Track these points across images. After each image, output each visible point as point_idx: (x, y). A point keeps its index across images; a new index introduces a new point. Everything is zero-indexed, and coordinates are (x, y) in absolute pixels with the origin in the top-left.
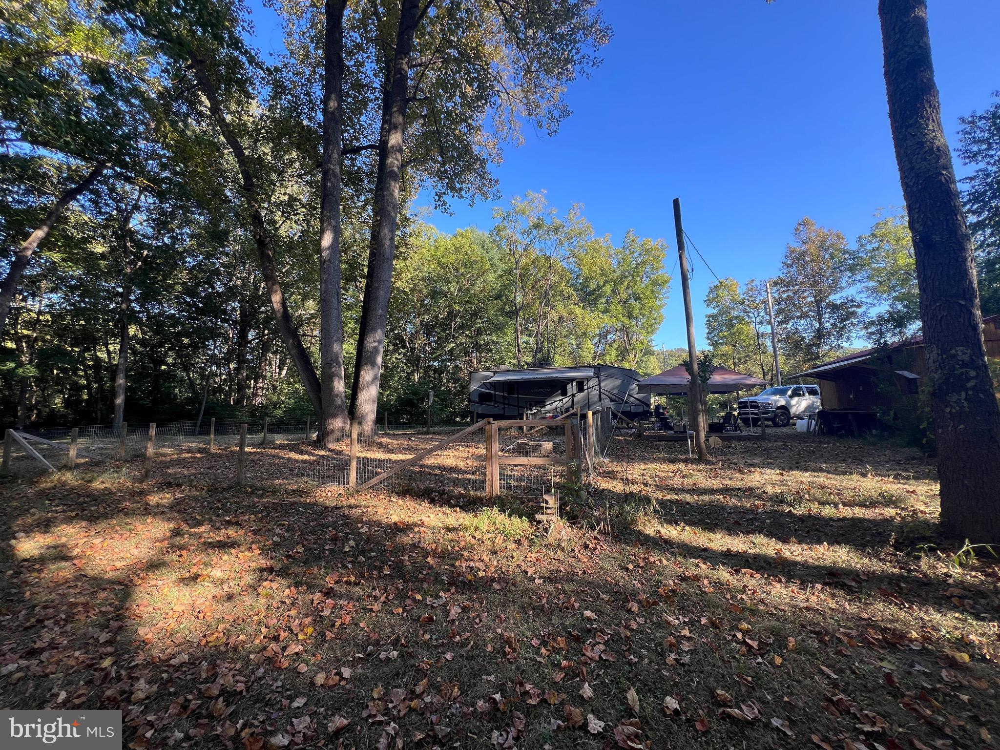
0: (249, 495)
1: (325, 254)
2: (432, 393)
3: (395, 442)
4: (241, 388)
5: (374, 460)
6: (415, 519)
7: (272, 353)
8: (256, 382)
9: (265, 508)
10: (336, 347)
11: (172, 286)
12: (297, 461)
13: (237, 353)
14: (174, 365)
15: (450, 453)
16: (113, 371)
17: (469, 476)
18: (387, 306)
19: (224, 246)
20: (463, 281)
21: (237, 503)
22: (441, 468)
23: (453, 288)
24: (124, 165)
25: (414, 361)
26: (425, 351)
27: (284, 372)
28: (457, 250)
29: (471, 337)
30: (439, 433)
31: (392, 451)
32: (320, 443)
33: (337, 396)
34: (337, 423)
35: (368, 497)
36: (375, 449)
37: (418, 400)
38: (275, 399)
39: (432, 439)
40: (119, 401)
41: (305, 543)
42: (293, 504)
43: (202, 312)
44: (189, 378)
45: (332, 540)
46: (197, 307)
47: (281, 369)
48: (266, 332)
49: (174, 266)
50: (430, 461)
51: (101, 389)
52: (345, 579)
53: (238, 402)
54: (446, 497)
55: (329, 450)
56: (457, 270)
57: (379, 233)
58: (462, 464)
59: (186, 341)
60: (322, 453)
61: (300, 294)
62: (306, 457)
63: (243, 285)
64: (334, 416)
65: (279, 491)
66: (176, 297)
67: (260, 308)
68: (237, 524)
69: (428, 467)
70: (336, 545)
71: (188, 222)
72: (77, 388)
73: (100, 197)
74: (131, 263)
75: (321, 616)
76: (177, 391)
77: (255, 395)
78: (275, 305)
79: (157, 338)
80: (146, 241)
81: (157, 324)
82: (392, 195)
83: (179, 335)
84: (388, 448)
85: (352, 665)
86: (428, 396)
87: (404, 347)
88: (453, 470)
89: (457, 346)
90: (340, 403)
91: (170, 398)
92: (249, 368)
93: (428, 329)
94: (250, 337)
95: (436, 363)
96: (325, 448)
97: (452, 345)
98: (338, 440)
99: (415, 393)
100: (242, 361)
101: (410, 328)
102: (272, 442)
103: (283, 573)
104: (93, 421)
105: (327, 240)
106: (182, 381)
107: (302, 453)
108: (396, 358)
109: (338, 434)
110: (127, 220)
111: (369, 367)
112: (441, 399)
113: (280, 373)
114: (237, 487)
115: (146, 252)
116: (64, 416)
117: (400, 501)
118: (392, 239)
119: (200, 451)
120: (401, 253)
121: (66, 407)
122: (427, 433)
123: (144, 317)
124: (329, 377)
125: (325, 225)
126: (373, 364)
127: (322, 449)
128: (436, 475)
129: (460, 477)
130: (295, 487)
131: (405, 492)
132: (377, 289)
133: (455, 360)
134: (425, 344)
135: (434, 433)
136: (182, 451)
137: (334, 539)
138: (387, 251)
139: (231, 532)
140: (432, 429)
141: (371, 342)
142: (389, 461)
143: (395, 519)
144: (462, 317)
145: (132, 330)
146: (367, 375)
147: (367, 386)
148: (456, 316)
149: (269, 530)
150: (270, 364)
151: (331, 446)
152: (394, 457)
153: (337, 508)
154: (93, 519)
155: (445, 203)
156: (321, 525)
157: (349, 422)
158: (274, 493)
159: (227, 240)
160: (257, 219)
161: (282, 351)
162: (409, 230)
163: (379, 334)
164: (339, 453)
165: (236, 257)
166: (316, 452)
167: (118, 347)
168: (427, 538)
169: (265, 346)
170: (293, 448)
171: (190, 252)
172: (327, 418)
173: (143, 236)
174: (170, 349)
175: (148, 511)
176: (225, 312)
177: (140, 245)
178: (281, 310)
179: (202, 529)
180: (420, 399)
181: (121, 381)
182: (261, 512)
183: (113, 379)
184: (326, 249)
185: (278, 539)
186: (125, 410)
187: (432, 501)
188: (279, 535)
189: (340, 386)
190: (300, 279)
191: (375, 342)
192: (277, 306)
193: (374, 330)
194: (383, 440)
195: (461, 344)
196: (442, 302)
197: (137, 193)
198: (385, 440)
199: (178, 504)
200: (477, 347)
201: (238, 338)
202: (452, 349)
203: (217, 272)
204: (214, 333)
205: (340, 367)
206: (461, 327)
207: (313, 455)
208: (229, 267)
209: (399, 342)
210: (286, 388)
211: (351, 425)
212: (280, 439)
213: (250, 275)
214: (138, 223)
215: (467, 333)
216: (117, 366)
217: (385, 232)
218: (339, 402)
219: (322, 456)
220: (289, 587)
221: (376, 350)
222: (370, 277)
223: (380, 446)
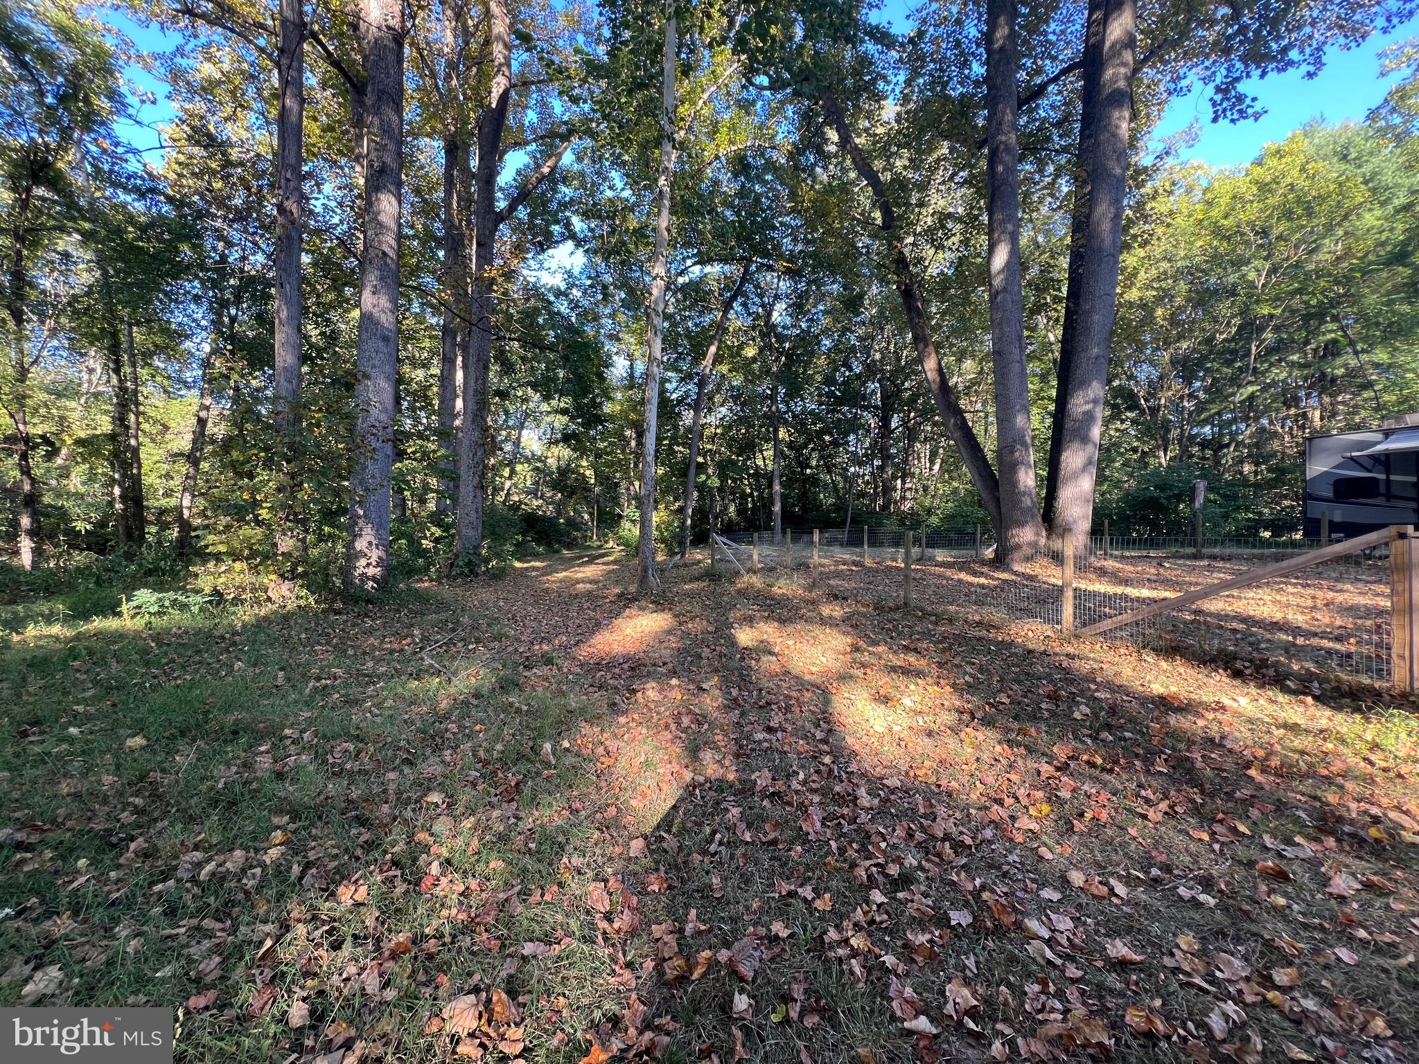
0: (920, 619)
1: (997, 282)
2: (1201, 485)
3: (1129, 568)
4: (888, 489)
5: (1095, 594)
6: (1207, 696)
7: (921, 442)
8: (904, 483)
9: (945, 638)
10: (1020, 420)
11: (811, 377)
12: (971, 584)
13: (880, 449)
14: (817, 467)
15: (1264, 594)
16: (769, 478)
17: (1326, 643)
18: (1109, 340)
19: (858, 314)
20: (1282, 251)
21: (910, 627)
22: (1247, 620)
23: (1256, 273)
24: (766, 255)
25: (1155, 429)
26: (1179, 410)
27: (937, 467)
28: (1264, 188)
29: (1302, 366)
30: (1229, 559)
31: (1126, 582)
32: (1000, 561)
33: (1025, 493)
34: (1026, 535)
35: (1098, 647)
36: (1093, 576)
37: (1168, 498)
38: (927, 503)
39: (1210, 569)
40: (777, 508)
41: (1010, 692)
42: (980, 639)
43: (841, 401)
44: (833, 481)
45: (1049, 697)
46: (836, 397)
47: (932, 462)
48: (912, 414)
49: (812, 354)
50: (1214, 605)
51: (761, 495)
52: (1085, 757)
53: (885, 507)
54: (1271, 672)
55: (1015, 573)
56: (1264, 233)
57: (1088, 216)
58: (1300, 618)
59: (827, 438)
60: (1005, 576)
61: (954, 354)
62: (983, 580)
63: (883, 358)
64: (1021, 524)
65: (957, 619)
66: (817, 388)
67: (903, 384)
68: (915, 650)
69: (1211, 615)
70: (1058, 706)
71: (821, 298)
72: (744, 496)
73: (748, 298)
74: (776, 360)
75: (1057, 796)
76: (822, 496)
77: (903, 498)
78: (929, 374)
79: (802, 440)
80: (786, 332)
81: (800, 424)
82: (1115, 135)
83: (820, 433)
84: (1116, 577)
85: (1128, 881)
86: (1193, 490)
87: (1134, 406)
88: (1276, 626)
89: (1263, 390)
90: (1029, 503)
91: (818, 506)
92: (894, 465)
93: (1187, 368)
94: (893, 425)
95: (1207, 430)
96: (1007, 569)
97: (1251, 389)
98: (1029, 559)
99: (1162, 487)
100: (886, 457)
101: (1145, 372)
102: (932, 559)
103: (988, 722)
104: (758, 529)
105: (1000, 258)
106: (826, 486)
107: (975, 574)
108: (1117, 430)
109: (1028, 551)
110: (769, 314)
111: (1076, 445)
112: (1225, 496)
113: (931, 469)
114: (904, 607)
115: (787, 345)
116: (738, 524)
117: (1164, 664)
118: (1117, 216)
119: (855, 563)
120: (1135, 237)
121: (738, 515)
122: (1195, 557)
123: (789, 417)
124: (1011, 468)
125: (996, 235)
126: (1085, 440)
127: (1003, 571)
128: (1235, 631)
129: (1300, 641)
130: (977, 618)
131: (1171, 651)
132: (1088, 313)
133: (1257, 419)
134: (1182, 398)
135: (1214, 557)
136: (837, 563)
137: (1054, 697)
138: (1108, 242)
139: (912, 658)
140: (1204, 551)
141: (1079, 404)
142: (1125, 597)
143: (1157, 689)
144: (1277, 329)
145: (782, 434)
146: (1073, 458)
147: (1075, 476)
148: (1261, 329)
149: (956, 666)
150: (919, 458)
151: (1017, 567)
152: (1133, 592)
153: (1045, 653)
154: (782, 621)
155: (1240, 98)
156: (1028, 674)
157: (1044, 533)
158: (951, 621)
159: (862, 305)
160: (901, 263)
161: (932, 438)
162: (1148, 189)
163: (1096, 389)
164: (1032, 578)
165: (873, 324)
166: (996, 575)
167: (771, 452)
168: (1241, 736)
169: (911, 434)
170: (962, 567)
171: (826, 332)
172: (1008, 528)
173: (784, 327)
174: (813, 449)
175: (824, 621)
176: (864, 397)
177: (781, 338)
178: (938, 380)
179: (880, 649)
180: (1175, 496)
181: (777, 487)
182: (940, 642)
183: (770, 486)
184: (999, 273)
185: (971, 680)
186: (783, 518)
187: (1237, 674)
188: (971, 675)
189: (1028, 479)
190: (954, 332)
191: (1087, 403)
192: (932, 375)
193: (1085, 383)
194: (1105, 563)
195: (1274, 384)
196: (1224, 308)
197: (776, 280)
198: (1110, 564)
199: (848, 618)
200: (1324, 384)
201: (880, 428)
202: (1252, 397)
203: (853, 349)
204: (854, 425)
205: (1027, 450)
206: (1279, 348)
207: (993, 578)
208: (865, 340)
209: (1122, 401)
210: (943, 489)
211: (1048, 538)
212: (941, 555)
213: (889, 343)
214: (779, 315)
215: (1295, 358)
216: (772, 472)
217: (1103, 209)
218: (1027, 502)
219: (1005, 581)
220: (999, 743)
221: (1089, 417)
222: (1074, 294)
223: (1102, 572)
